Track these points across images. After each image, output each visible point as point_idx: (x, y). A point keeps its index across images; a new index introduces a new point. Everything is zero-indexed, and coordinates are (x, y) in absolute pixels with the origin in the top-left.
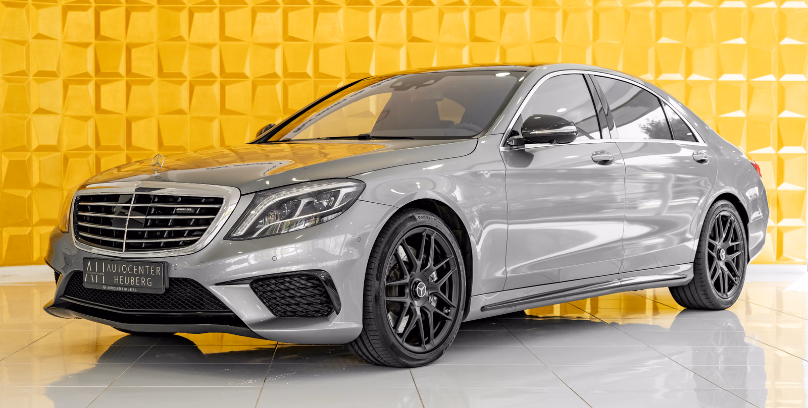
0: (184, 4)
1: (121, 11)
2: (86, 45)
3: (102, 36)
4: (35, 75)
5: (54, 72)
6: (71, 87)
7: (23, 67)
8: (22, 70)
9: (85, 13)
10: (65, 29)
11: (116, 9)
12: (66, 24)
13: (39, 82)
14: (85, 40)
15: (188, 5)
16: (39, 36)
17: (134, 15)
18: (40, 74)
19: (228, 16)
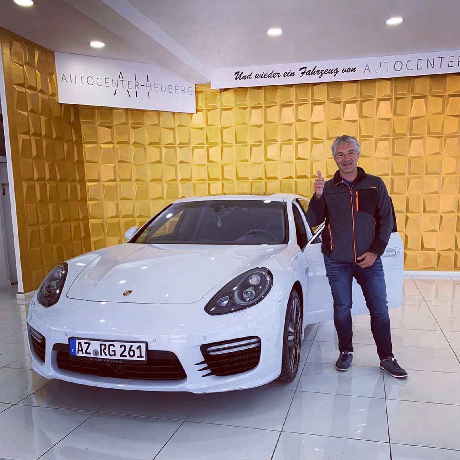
0: (247, 143)
1: (219, 148)
2: (203, 165)
3: (211, 161)
4: (180, 181)
5: (189, 179)
6: (197, 185)
7: (174, 177)
8: (174, 178)
9: (202, 150)
10: (194, 158)
11: (217, 147)
12: (194, 155)
13: (182, 184)
14: (203, 163)
15: (250, 143)
16: (181, 162)
17: (224, 149)
18: (182, 180)
19: (268, 147)
